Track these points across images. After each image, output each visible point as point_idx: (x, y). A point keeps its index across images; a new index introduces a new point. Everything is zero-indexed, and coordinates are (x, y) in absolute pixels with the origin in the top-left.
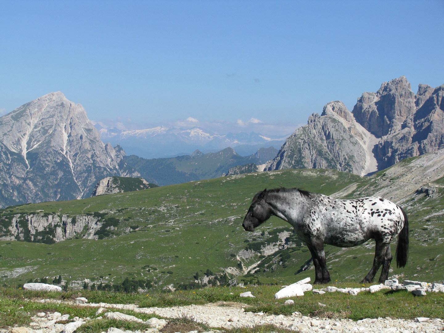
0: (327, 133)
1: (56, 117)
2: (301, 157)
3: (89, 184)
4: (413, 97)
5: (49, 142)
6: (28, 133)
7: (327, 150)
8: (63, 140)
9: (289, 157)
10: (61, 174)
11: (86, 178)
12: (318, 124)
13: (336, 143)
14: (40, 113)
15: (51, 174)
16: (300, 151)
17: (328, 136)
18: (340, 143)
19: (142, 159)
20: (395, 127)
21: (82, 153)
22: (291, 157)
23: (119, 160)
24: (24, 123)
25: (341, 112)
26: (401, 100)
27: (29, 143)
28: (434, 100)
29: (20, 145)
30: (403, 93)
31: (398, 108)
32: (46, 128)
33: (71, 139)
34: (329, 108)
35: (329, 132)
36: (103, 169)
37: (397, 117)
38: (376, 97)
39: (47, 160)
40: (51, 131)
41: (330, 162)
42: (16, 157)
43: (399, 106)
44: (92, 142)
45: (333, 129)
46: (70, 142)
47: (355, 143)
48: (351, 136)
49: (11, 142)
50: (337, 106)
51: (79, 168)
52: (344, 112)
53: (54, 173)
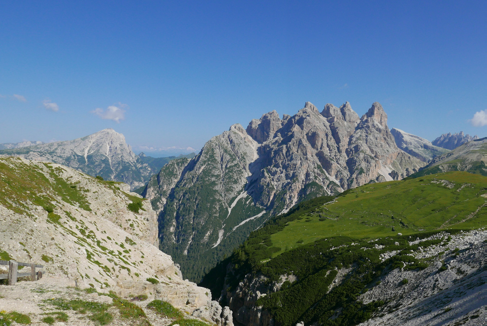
0: (231, 139)
1: (104, 139)
2: (213, 153)
3: (119, 170)
4: (280, 121)
5: (99, 150)
6: (89, 146)
7: (231, 150)
8: (107, 149)
9: (205, 153)
10: (103, 165)
11: (117, 167)
12: (226, 135)
13: (236, 145)
14: (96, 137)
15: (98, 165)
16: (213, 149)
17: (231, 142)
18: (239, 146)
19: (153, 158)
20: (270, 137)
21: (116, 155)
22: (207, 153)
23: (136, 158)
24: (87, 141)
25: (239, 129)
26: (274, 122)
27: (89, 151)
28: (293, 122)
29: (84, 152)
30: (275, 119)
31: (272, 127)
32: (99, 144)
33: (111, 149)
34: (233, 127)
35: (232, 139)
36: (126, 163)
37: (271, 131)
38: (259, 122)
39: (97, 159)
40: (100, 145)
41: (232, 156)
42: (80, 157)
43: (273, 126)
44: (122, 150)
45: (234, 138)
46: (110, 150)
47: (247, 146)
48: (245, 142)
49: (79, 151)
50: (237, 126)
51: (114, 162)
52: (242, 129)
53: (100, 165)
